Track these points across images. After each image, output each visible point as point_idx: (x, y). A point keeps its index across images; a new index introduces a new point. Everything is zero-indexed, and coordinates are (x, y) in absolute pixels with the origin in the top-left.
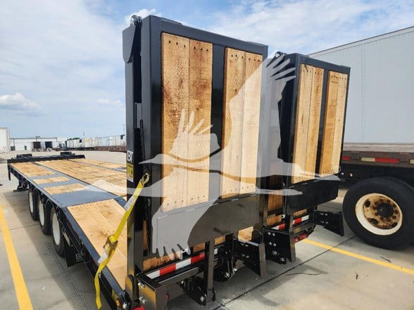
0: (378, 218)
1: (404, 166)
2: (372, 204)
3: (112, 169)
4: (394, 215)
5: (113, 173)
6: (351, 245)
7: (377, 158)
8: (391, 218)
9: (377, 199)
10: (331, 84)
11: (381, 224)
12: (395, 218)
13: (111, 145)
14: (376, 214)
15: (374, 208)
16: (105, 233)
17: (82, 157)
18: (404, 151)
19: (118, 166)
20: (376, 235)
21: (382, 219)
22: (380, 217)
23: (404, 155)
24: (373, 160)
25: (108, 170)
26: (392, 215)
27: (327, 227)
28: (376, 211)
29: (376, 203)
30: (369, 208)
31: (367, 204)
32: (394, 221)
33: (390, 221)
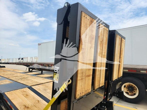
0: (128, 92)
1: (139, 73)
2: (126, 86)
3: (20, 73)
4: (134, 90)
5: (22, 75)
6: (121, 103)
7: (128, 70)
8: (133, 92)
9: (128, 85)
10: (122, 43)
11: (130, 94)
12: (134, 91)
13: (14, 62)
14: (128, 90)
15: (127, 88)
16: (27, 106)
17: (4, 67)
18: (139, 68)
19: (23, 71)
20: (129, 98)
21: (130, 92)
22: (129, 91)
23: (138, 69)
24: (127, 71)
25: (19, 73)
26: (133, 91)
27: (117, 97)
28: (128, 89)
29: (128, 86)
30: (125, 88)
31: (125, 87)
32: (134, 93)
33: (133, 93)
